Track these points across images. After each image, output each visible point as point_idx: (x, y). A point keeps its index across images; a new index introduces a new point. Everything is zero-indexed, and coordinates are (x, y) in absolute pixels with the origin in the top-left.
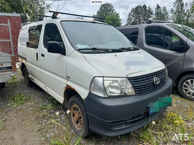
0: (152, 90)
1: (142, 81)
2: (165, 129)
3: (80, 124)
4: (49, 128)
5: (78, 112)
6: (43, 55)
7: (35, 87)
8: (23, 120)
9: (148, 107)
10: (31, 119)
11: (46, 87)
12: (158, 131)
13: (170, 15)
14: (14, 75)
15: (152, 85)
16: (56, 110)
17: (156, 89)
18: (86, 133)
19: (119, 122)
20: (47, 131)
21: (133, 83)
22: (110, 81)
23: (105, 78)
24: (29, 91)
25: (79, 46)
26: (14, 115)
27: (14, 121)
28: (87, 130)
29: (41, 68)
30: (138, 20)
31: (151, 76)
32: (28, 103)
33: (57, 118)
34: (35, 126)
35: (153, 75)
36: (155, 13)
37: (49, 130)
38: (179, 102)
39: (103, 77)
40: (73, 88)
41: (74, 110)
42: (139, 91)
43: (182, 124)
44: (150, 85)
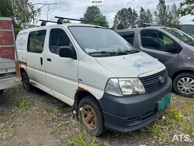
0: (158, 88)
1: (150, 80)
2: (169, 123)
3: (93, 124)
4: (61, 131)
5: (90, 113)
6: (49, 60)
7: (35, 92)
8: (32, 125)
9: (156, 103)
10: (40, 123)
11: (52, 91)
12: (162, 126)
13: (154, 17)
14: (18, 80)
15: (158, 84)
16: (63, 113)
17: (161, 87)
18: (101, 131)
19: (133, 119)
20: (60, 133)
21: (144, 82)
22: (124, 82)
23: (120, 79)
24: (30, 96)
25: (88, 50)
26: (22, 120)
27: (23, 126)
28: (102, 128)
29: (46, 72)
30: (124, 22)
31: (157, 76)
32: (33, 107)
33: (66, 121)
34: (46, 129)
35: (158, 75)
36: (139, 16)
37: (61, 132)
38: (175, 98)
39: (118, 78)
40: (87, 90)
41: (86, 111)
42: (149, 89)
43: (182, 118)
44: (157, 84)
